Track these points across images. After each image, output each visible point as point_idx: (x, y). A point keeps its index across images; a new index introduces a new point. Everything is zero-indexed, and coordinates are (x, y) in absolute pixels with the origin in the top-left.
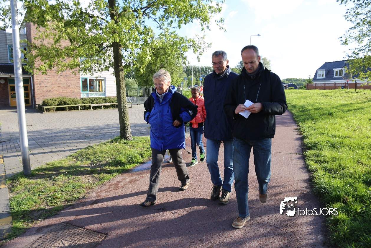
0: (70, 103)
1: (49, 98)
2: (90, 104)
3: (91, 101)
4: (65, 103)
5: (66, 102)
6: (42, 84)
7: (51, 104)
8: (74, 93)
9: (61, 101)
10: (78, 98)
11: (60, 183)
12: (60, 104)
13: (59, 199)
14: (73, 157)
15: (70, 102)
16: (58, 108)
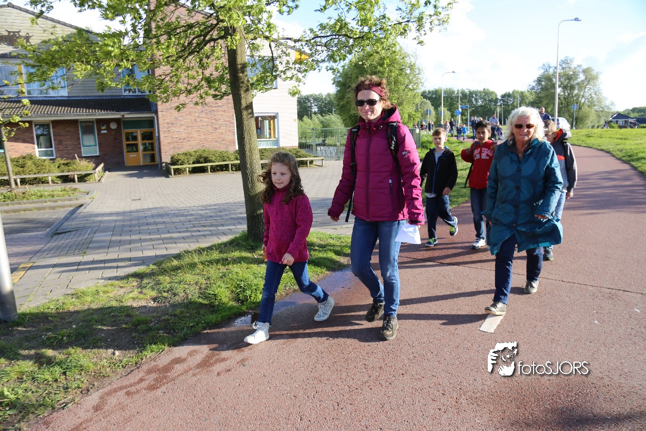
0: (213, 159)
1: (181, 151)
4: (207, 160)
5: (207, 157)
6: (171, 128)
7: (183, 162)
8: (224, 142)
9: (200, 157)
12: (198, 162)
14: (137, 276)
15: (214, 157)
16: (195, 168)
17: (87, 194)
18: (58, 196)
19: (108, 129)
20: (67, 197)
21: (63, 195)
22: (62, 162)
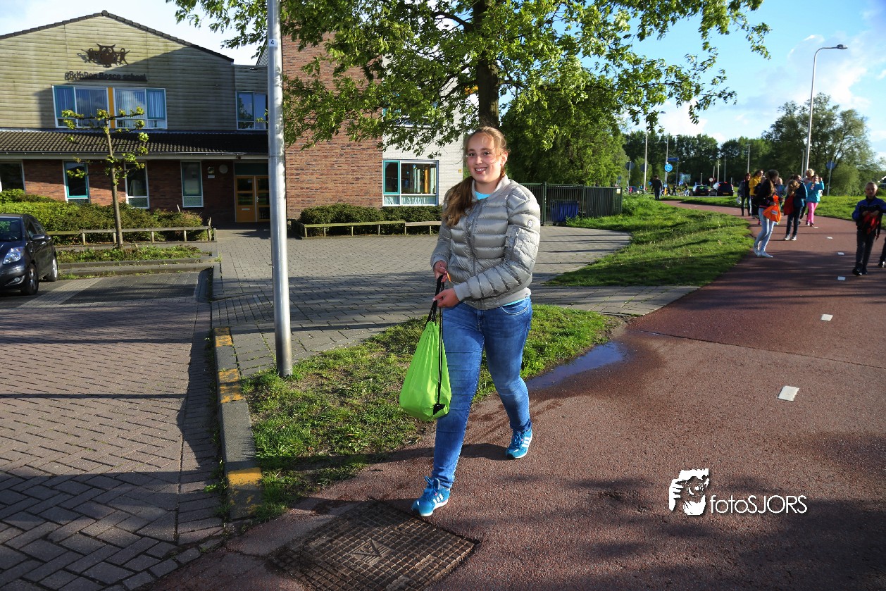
0: (358, 217)
1: (314, 205)
2: (403, 222)
3: (405, 215)
4: (349, 218)
5: (350, 215)
7: (319, 220)
8: (367, 196)
9: (341, 213)
10: (376, 206)
11: (355, 402)
12: (338, 221)
13: (357, 439)
14: (378, 342)
16: (333, 227)
17: (210, 255)
18: (177, 256)
19: (217, 173)
20: (186, 258)
21: (182, 255)
22: (163, 214)
